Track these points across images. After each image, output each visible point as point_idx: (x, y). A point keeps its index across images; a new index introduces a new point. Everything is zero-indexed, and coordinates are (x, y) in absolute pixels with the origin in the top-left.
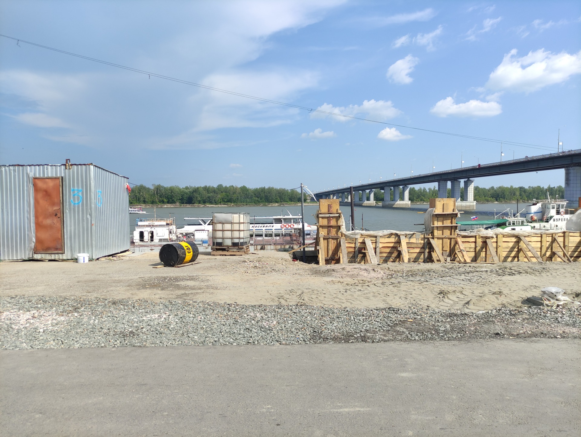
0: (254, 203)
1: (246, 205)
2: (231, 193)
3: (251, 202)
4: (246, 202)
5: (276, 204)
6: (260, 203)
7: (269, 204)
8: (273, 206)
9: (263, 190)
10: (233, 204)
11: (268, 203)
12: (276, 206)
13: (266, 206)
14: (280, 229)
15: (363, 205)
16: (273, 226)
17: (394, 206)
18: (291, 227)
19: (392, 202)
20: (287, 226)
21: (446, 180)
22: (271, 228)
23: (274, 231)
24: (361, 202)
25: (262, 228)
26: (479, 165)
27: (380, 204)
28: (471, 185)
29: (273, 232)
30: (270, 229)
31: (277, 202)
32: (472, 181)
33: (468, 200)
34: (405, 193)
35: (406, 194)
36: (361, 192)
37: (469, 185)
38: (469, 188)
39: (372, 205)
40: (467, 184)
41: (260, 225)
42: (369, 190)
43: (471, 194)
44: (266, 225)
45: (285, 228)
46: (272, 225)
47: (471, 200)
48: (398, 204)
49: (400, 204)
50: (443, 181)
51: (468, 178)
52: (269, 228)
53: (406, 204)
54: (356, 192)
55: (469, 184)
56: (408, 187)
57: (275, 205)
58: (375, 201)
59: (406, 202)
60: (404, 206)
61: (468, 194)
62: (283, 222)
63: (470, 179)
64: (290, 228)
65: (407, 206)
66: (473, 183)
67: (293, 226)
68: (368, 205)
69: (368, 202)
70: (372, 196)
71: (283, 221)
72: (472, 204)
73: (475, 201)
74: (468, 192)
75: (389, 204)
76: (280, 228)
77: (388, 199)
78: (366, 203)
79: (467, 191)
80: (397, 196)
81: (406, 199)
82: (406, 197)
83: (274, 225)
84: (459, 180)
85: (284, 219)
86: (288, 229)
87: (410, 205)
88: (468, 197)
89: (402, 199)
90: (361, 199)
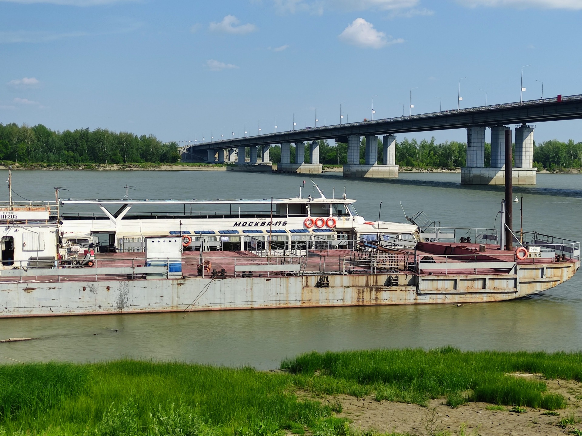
0: (65, 163)
1: (49, 166)
2: (14, 140)
3: (58, 161)
4: (48, 161)
5: (114, 165)
6: (80, 164)
7: (99, 166)
8: (108, 171)
9: (84, 135)
10: (17, 164)
11: (97, 164)
12: (114, 171)
13: (92, 169)
14: (304, 231)
15: (298, 171)
16: (285, 223)
17: (367, 175)
18: (327, 225)
19: (363, 168)
20: (319, 223)
21: (483, 126)
22: (281, 227)
23: (290, 234)
24: (294, 166)
25: (259, 228)
26: (559, 96)
27: (339, 170)
28: (529, 136)
29: (287, 237)
30: (281, 231)
31: (114, 161)
32: (531, 130)
33: (523, 166)
34: (388, 148)
35: (391, 152)
36: (293, 145)
37: (524, 137)
38: (524, 142)
39: (316, 172)
40: (521, 134)
41: (255, 220)
42: (311, 142)
43: (528, 153)
44: (268, 220)
45: (314, 228)
46: (283, 220)
47: (527, 166)
48: (373, 172)
49: (378, 172)
50: (478, 128)
51: (524, 123)
52: (277, 228)
53: (390, 172)
54: (284, 144)
55: (524, 134)
56: (394, 138)
57: (112, 168)
58: (321, 165)
59: (391, 168)
60: (386, 176)
61: (524, 153)
62: (309, 213)
63: (527, 124)
64: (325, 228)
65: (392, 177)
66: (532, 133)
67: (334, 222)
68: (307, 172)
69: (308, 166)
70: (316, 153)
71: (309, 209)
72: (529, 174)
73: (536, 169)
74: (524, 149)
75: (357, 171)
76: (302, 228)
77: (355, 160)
78: (304, 168)
79: (521, 147)
80: (374, 155)
81: (391, 160)
82: (391, 157)
83: (288, 219)
84: (507, 126)
85: (312, 205)
86: (323, 231)
87: (397, 174)
88: (523, 161)
89: (382, 160)
90: (294, 160)
